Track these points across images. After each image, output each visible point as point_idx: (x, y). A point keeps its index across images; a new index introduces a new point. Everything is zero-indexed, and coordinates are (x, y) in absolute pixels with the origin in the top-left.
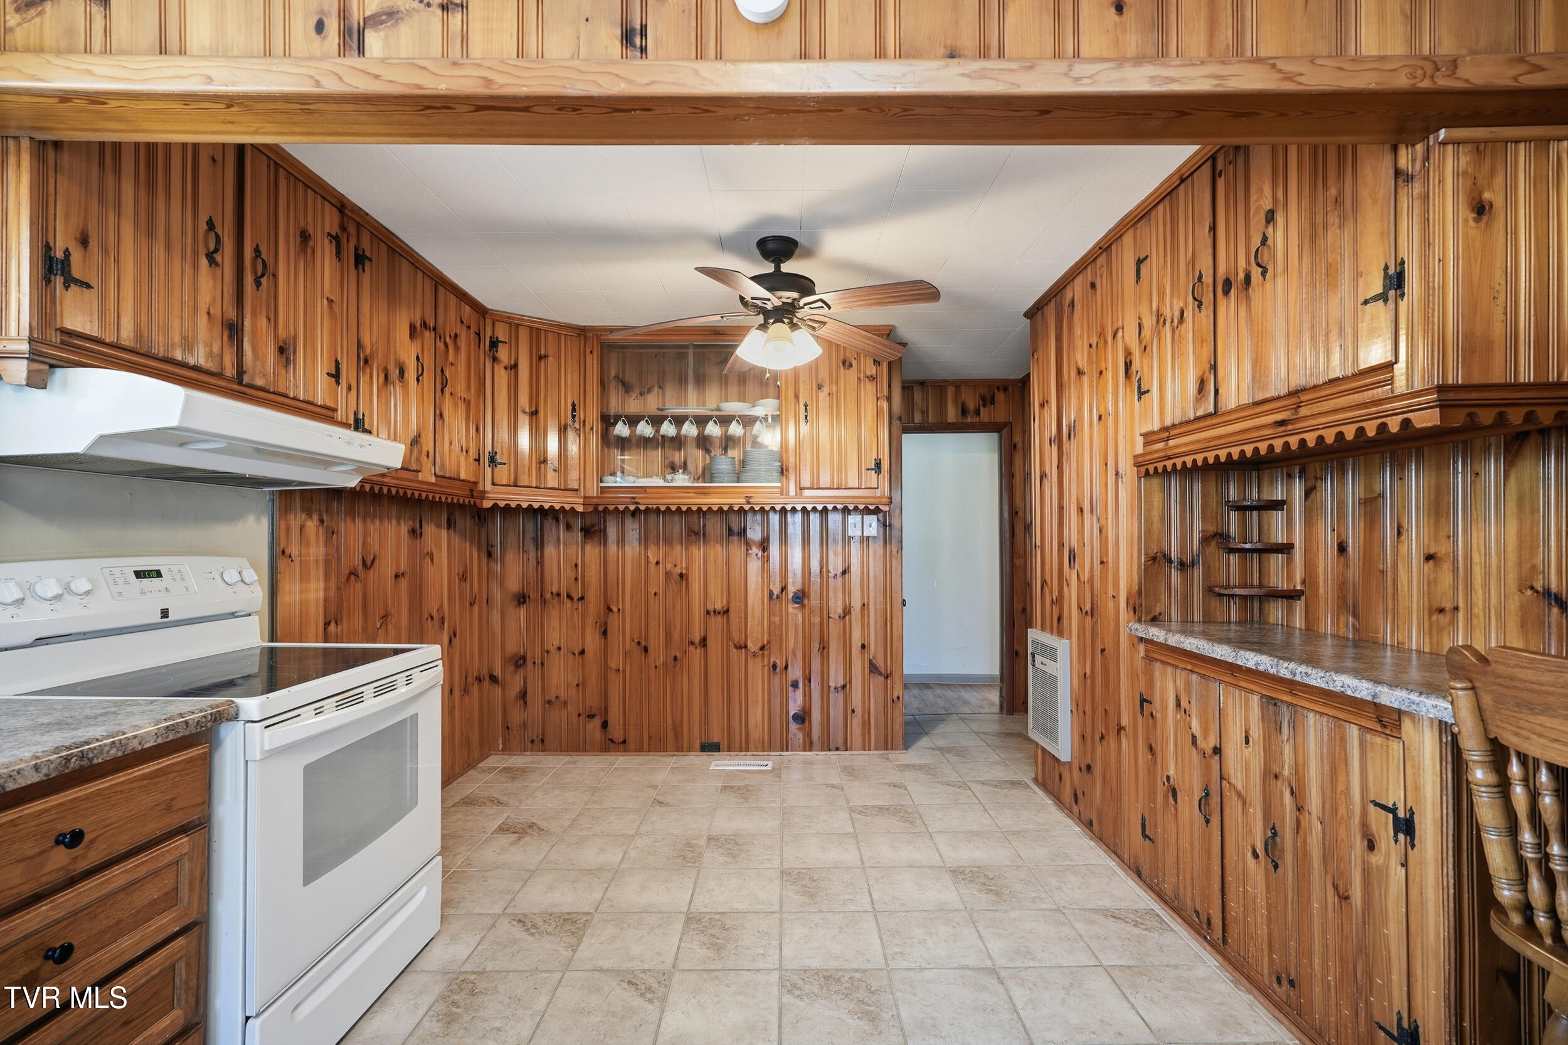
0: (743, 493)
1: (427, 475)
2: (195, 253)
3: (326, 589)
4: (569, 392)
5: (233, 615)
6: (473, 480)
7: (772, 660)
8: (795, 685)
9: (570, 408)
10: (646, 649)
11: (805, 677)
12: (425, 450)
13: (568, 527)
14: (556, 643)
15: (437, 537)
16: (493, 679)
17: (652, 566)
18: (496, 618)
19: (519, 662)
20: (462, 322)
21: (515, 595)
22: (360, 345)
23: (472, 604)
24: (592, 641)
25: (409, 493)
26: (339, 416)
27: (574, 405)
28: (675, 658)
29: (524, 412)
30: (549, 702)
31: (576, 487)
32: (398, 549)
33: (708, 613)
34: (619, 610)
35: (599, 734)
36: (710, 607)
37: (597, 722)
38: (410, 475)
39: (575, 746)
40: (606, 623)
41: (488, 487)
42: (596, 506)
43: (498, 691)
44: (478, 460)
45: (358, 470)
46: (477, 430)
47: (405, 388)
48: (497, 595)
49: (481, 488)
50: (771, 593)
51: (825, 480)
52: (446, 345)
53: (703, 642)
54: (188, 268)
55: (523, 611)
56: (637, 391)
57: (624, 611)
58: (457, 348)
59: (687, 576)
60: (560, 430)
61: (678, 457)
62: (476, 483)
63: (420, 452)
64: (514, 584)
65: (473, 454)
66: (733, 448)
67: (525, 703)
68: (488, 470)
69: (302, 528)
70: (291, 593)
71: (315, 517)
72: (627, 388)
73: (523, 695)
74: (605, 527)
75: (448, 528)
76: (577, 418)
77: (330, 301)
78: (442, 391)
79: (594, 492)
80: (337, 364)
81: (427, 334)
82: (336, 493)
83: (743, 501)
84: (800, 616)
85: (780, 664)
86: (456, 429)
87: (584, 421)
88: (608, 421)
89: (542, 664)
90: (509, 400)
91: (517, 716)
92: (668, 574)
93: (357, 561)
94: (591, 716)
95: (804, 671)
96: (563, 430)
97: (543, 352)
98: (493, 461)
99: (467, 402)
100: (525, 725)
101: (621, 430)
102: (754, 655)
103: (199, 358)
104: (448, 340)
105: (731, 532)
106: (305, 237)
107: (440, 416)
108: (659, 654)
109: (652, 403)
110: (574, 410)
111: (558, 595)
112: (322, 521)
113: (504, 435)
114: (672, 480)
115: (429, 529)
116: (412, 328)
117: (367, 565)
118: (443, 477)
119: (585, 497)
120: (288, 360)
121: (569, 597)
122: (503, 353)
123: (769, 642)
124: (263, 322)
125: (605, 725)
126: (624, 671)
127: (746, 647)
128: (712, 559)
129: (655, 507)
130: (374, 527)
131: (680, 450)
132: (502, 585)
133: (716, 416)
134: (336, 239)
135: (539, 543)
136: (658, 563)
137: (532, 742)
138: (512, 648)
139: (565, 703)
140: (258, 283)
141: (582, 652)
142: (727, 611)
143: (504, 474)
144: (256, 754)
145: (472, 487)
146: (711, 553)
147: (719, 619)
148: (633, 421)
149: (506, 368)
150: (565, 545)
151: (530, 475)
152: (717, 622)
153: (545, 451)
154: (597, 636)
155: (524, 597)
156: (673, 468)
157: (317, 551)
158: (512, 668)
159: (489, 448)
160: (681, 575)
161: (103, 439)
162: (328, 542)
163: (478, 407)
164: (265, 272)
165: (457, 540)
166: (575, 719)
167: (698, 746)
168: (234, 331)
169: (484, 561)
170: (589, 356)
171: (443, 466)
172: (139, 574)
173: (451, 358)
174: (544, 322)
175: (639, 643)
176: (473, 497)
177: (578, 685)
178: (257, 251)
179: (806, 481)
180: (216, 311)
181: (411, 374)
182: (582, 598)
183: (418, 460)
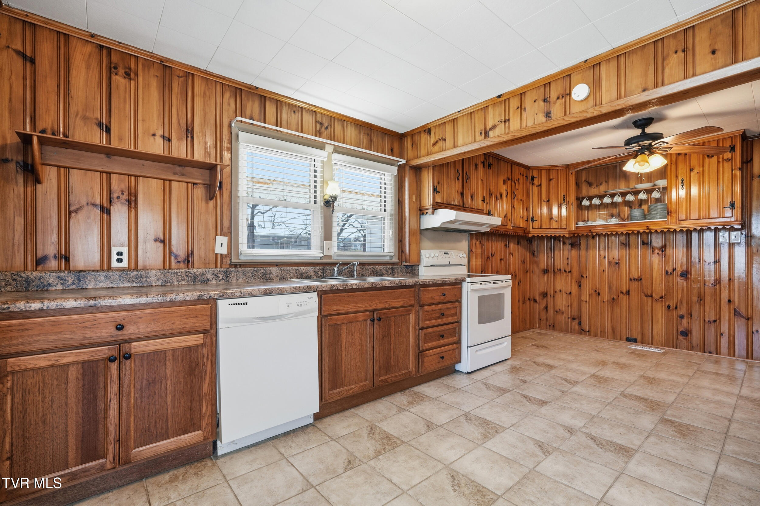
0: (645, 225)
1: (510, 227)
2: (455, 179)
3: (481, 262)
4: (562, 191)
5: (461, 265)
6: (525, 227)
7: (667, 303)
8: (682, 317)
9: (562, 197)
10: (599, 294)
11: (688, 314)
12: (508, 218)
13: (564, 243)
14: (559, 289)
15: (514, 247)
16: (535, 301)
17: (602, 258)
18: (536, 278)
19: (545, 295)
20: (521, 174)
21: (543, 270)
22: (490, 190)
23: (527, 272)
24: (574, 289)
25: (504, 232)
26: (485, 212)
27: (564, 196)
28: (613, 299)
29: (544, 201)
30: (556, 311)
31: (565, 227)
32: (501, 251)
33: (631, 279)
34: (586, 277)
35: (577, 327)
36: (632, 277)
37: (577, 321)
38: (504, 227)
39: (567, 330)
40: (580, 282)
41: (531, 229)
42: (574, 234)
43: (536, 305)
44: (527, 220)
45: (489, 226)
46: (527, 210)
47: (502, 201)
48: (536, 270)
49: (528, 230)
50: (667, 272)
51: (695, 215)
52: (515, 183)
53: (628, 293)
54: (454, 182)
55: (546, 276)
56: (595, 185)
57: (589, 278)
58: (519, 183)
59: (619, 263)
60: (558, 206)
61: (616, 211)
62: (526, 228)
63: (507, 219)
64: (543, 266)
65: (525, 218)
66: (645, 204)
67: (547, 311)
68: (531, 224)
69: (476, 243)
70: (473, 262)
71: (479, 241)
72: (590, 185)
73: (546, 308)
74: (580, 243)
75: (518, 245)
76: (565, 201)
77: (482, 180)
78: (514, 199)
79: (573, 228)
80: (484, 197)
81: (509, 181)
82: (484, 234)
83: (645, 228)
84: (685, 284)
85: (673, 306)
86: (520, 210)
87: (569, 202)
88: (579, 200)
89: (554, 296)
90: (538, 198)
91: (543, 317)
92: (610, 263)
93: (490, 254)
94: (574, 319)
95: (688, 310)
96: (560, 206)
97: (551, 178)
98: (532, 220)
99: (523, 201)
100: (547, 319)
101: (586, 203)
102: (657, 300)
103: (456, 203)
104: (516, 181)
105: (643, 243)
106: (476, 165)
107: (513, 207)
108: (606, 296)
109: (602, 189)
110: (564, 197)
111: (560, 270)
112: (480, 242)
113: (537, 210)
114: (610, 222)
115: (512, 245)
116: (504, 181)
117: (492, 255)
118: (514, 227)
119: (569, 231)
120: (473, 199)
121: (565, 271)
122: (536, 181)
123: (665, 295)
124: (468, 190)
125: (580, 323)
126: (589, 302)
127: (652, 296)
128: (633, 255)
129: (600, 233)
130: (494, 244)
131: (616, 208)
132: (538, 266)
133: (632, 192)
134: (483, 163)
135: (552, 250)
136: (605, 257)
137: (550, 326)
138: (542, 289)
139: (563, 313)
140: (466, 181)
141: (570, 293)
142: (641, 279)
143: (536, 224)
144: (469, 290)
145: (525, 230)
146: (633, 252)
147: (637, 283)
148: (590, 198)
149: (537, 186)
150: (563, 250)
151: (546, 224)
152: (636, 284)
153: (552, 214)
154: (577, 287)
155: (547, 270)
156: (612, 216)
157: (479, 250)
158: (542, 297)
159: (531, 215)
160: (616, 263)
161: (442, 223)
162: (482, 248)
163: (527, 203)
164: (468, 178)
165: (521, 249)
166: (567, 319)
167: (625, 338)
168: (462, 194)
169: (532, 257)
170: (570, 176)
171: (514, 223)
172: (445, 253)
173: (517, 187)
174: (552, 166)
175: (596, 291)
176: (525, 233)
177: (568, 306)
178: (466, 173)
179: (682, 216)
180: (459, 191)
181: (504, 196)
182: (570, 272)
183: (507, 222)
